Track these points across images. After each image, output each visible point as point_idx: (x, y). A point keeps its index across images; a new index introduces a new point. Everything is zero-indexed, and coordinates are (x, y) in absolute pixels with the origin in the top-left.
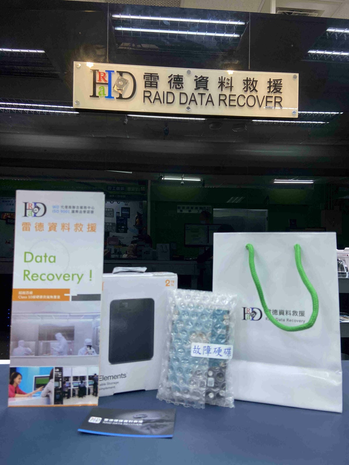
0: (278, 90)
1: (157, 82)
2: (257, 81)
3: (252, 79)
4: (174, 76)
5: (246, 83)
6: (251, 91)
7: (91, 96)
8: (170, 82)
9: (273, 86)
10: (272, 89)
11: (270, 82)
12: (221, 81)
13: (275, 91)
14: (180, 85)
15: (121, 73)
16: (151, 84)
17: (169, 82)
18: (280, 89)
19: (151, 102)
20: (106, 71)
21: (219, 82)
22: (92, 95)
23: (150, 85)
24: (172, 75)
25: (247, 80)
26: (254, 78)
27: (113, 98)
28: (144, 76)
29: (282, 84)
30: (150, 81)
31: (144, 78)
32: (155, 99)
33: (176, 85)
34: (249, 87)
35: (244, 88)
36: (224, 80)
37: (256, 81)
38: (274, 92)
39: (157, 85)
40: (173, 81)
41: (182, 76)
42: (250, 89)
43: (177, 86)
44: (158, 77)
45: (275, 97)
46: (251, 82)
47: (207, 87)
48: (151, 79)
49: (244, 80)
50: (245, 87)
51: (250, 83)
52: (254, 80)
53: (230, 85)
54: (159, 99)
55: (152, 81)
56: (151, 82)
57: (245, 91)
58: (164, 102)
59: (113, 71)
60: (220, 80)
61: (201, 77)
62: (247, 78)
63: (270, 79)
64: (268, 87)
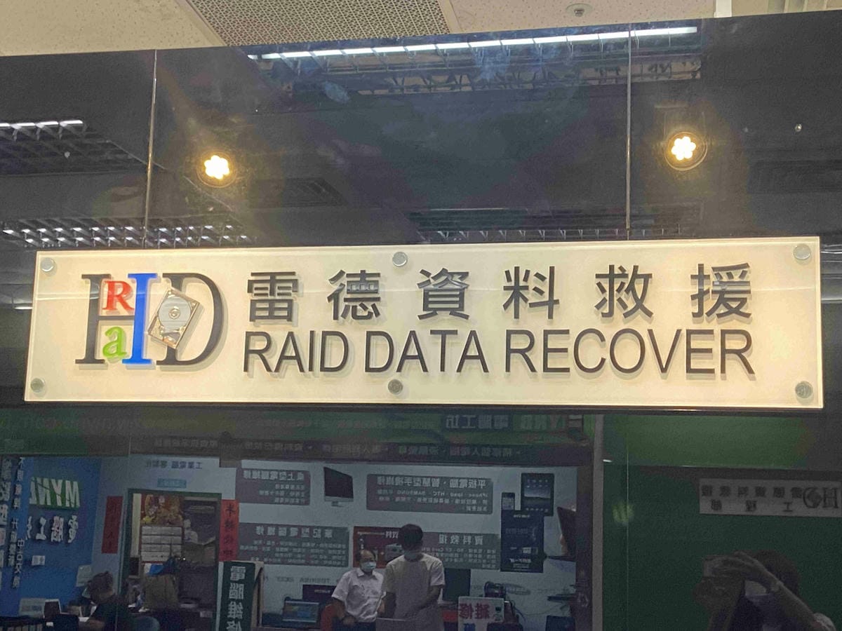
0: (734, 305)
1: (290, 302)
2: (650, 276)
3: (630, 272)
4: (349, 275)
5: (606, 287)
6: (626, 315)
7: (78, 362)
8: (334, 297)
9: (714, 292)
10: (709, 303)
11: (700, 277)
12: (512, 284)
13: (722, 310)
14: (369, 305)
15: (177, 280)
16: (271, 310)
17: (330, 299)
18: (743, 301)
19: (269, 369)
20: (130, 276)
21: (506, 288)
22: (82, 356)
23: (267, 314)
24: (342, 273)
25: (611, 276)
26: (636, 268)
27: (148, 361)
28: (250, 283)
29: (747, 283)
30: (270, 297)
31: (250, 290)
32: (283, 357)
33: (354, 308)
34: (620, 300)
35: (598, 307)
36: (526, 279)
37: (647, 277)
38: (720, 316)
39: (290, 309)
40: (344, 295)
41: (378, 275)
42: (625, 306)
43: (359, 308)
44: (295, 282)
45: (724, 332)
46: (627, 282)
47: (462, 308)
48: (272, 293)
49: (598, 276)
50: (604, 300)
51: (623, 284)
52: (639, 273)
53: (546, 298)
54: (297, 357)
55: (278, 298)
56: (272, 302)
57: (604, 315)
58: (311, 369)
59: (153, 275)
60: (509, 279)
61: (444, 272)
62: (612, 268)
63: (701, 267)
64: (693, 297)
